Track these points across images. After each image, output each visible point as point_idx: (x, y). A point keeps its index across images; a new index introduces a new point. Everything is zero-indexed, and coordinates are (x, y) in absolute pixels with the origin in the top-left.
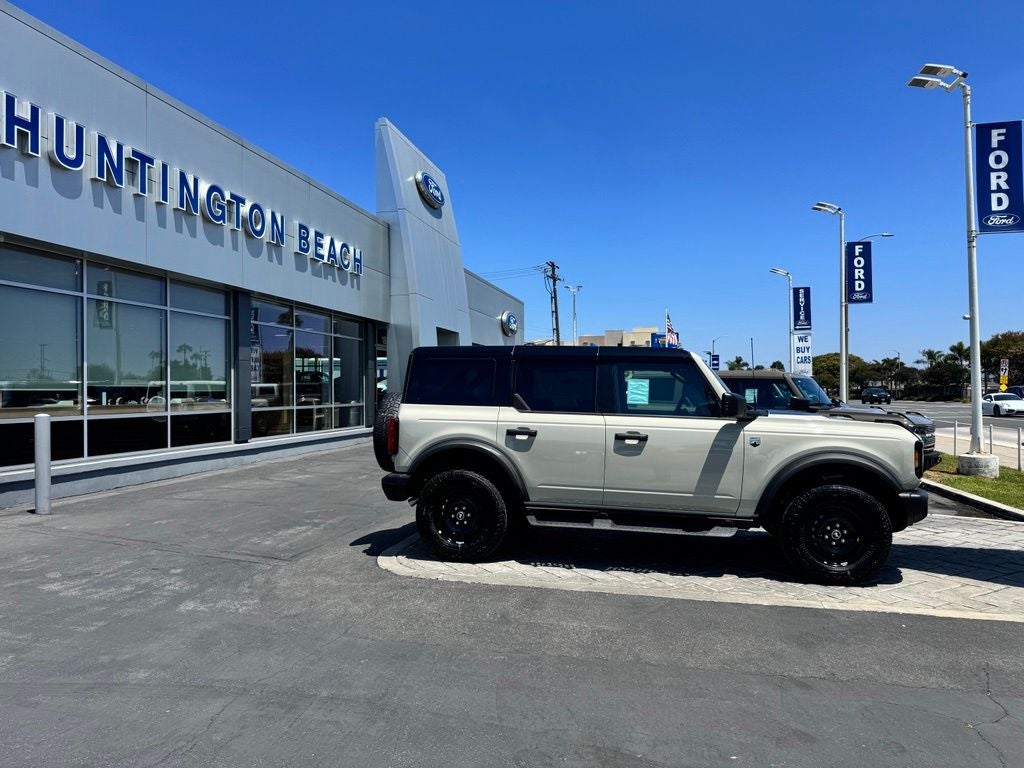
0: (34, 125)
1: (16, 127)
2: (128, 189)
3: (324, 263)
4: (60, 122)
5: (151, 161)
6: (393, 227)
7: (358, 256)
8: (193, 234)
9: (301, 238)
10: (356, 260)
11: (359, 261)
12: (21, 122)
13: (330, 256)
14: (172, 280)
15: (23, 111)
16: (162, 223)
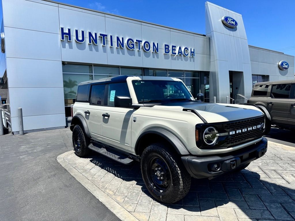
0: (69, 34)
1: (64, 35)
2: (100, 45)
3: (177, 55)
4: (77, 31)
5: (106, 36)
6: (211, 38)
7: (192, 51)
8: (123, 54)
9: (166, 49)
10: (191, 52)
11: (194, 52)
12: (66, 34)
13: (179, 52)
14: (121, 68)
15: (66, 31)
16: (112, 52)
